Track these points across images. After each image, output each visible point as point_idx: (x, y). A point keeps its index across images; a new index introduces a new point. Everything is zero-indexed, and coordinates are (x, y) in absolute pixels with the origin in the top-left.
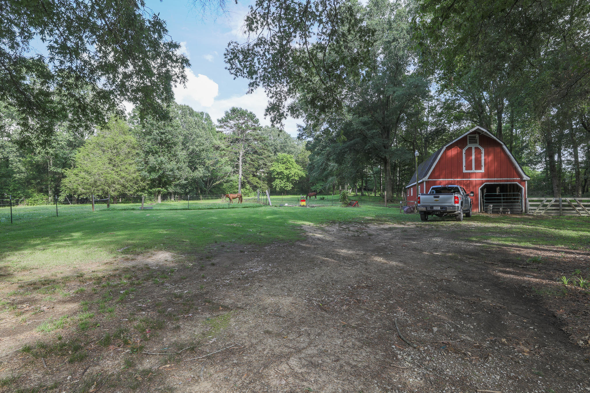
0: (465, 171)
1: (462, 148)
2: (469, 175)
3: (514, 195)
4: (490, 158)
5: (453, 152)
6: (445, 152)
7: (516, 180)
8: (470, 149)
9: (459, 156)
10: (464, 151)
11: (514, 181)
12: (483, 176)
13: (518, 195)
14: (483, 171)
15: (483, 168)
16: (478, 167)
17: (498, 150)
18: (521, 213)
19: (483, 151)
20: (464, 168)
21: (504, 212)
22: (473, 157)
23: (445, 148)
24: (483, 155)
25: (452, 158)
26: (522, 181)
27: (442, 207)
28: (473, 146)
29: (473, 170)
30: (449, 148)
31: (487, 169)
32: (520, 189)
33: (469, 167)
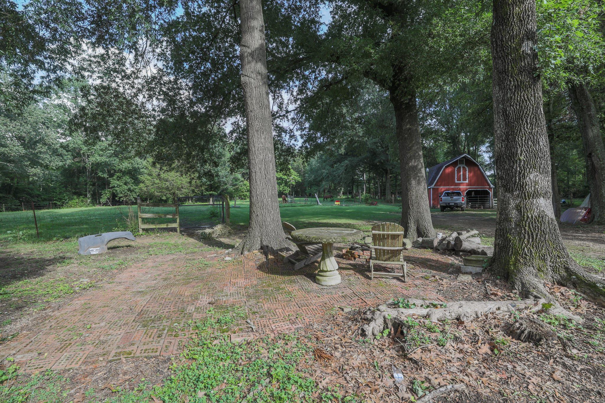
0: (456, 182)
1: (455, 167)
2: (459, 184)
3: (484, 197)
4: (471, 174)
5: (449, 170)
6: (444, 169)
7: (486, 188)
8: (460, 168)
9: (453, 173)
10: (456, 169)
11: (485, 188)
12: (468, 185)
13: (487, 197)
14: (467, 182)
15: (467, 180)
16: (465, 179)
17: (476, 169)
18: (489, 208)
19: (467, 169)
20: (456, 180)
21: (479, 208)
22: (462, 173)
23: (444, 167)
24: (467, 172)
25: (449, 174)
26: (490, 188)
27: (455, 204)
28: (462, 166)
29: (462, 181)
30: (446, 167)
31: (470, 181)
32: (489, 193)
33: (459, 179)
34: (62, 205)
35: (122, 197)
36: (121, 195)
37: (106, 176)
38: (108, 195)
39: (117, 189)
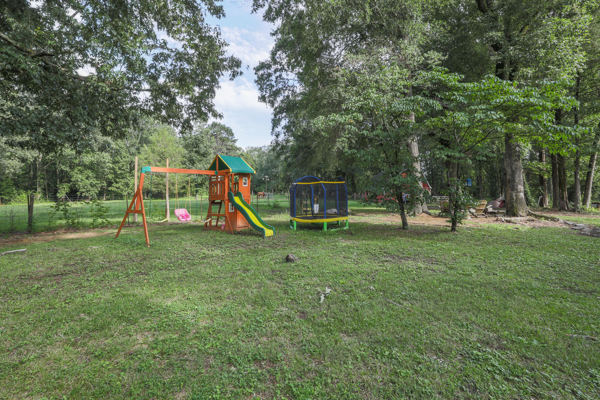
26: (429, 189)
34: (10, 201)
35: (84, 192)
36: (84, 190)
37: (68, 169)
38: (67, 190)
39: (79, 183)
